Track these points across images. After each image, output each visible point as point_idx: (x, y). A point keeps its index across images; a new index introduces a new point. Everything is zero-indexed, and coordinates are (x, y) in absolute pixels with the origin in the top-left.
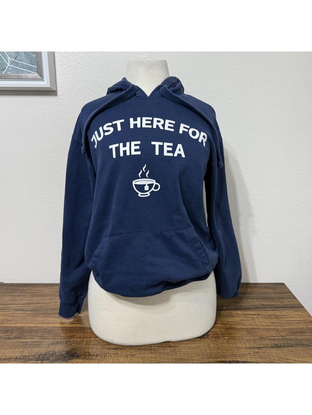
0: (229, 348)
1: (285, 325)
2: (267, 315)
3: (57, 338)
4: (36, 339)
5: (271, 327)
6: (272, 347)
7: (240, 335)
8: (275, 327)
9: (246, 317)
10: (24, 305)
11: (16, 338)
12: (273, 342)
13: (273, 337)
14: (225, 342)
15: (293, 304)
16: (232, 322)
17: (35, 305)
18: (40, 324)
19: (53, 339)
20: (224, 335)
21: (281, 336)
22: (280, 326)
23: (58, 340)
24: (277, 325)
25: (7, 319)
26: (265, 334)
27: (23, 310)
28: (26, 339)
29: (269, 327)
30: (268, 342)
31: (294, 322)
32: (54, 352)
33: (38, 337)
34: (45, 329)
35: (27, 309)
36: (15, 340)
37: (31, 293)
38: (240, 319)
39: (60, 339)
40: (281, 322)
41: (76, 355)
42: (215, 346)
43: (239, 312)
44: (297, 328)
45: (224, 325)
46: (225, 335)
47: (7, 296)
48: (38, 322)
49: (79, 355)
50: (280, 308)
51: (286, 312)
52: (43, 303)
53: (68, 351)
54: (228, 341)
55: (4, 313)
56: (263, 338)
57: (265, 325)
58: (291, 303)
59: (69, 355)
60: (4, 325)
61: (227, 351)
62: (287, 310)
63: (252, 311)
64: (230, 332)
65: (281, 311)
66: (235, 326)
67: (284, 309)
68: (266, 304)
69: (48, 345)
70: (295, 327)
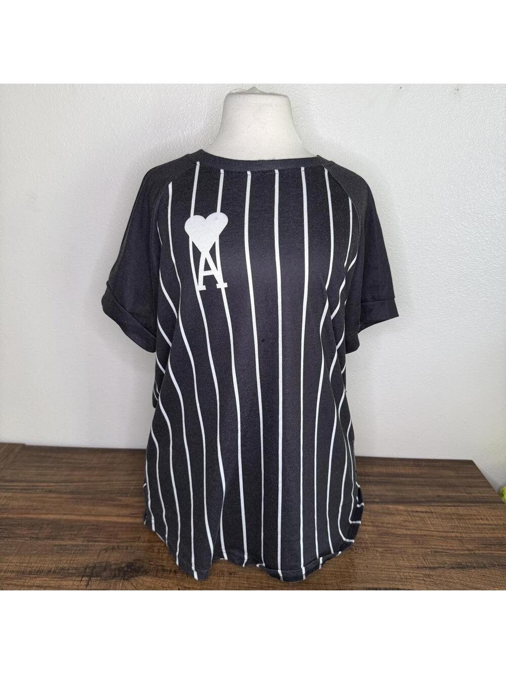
0: (383, 567)
1: (473, 531)
2: (445, 514)
3: (112, 540)
4: (79, 542)
5: (452, 534)
6: (453, 568)
7: (402, 546)
8: (457, 535)
9: (411, 516)
10: (60, 484)
11: (48, 538)
12: (454, 559)
13: (455, 550)
14: (377, 556)
15: (487, 496)
16: (389, 524)
17: (76, 484)
18: (83, 517)
19: (106, 542)
20: (376, 545)
21: (468, 550)
22: (467, 533)
23: (114, 544)
24: (461, 531)
25: (32, 506)
26: (441, 546)
27: (59, 492)
28: (63, 539)
29: (446, 533)
30: (446, 559)
31: (487, 526)
32: (109, 564)
33: (83, 537)
34: (93, 525)
35: (64, 491)
36: (46, 542)
37: (71, 463)
38: (402, 518)
39: (117, 542)
40: (468, 526)
41: (142, 569)
42: (362, 563)
43: (401, 507)
44: (492, 538)
45: (376, 528)
46: (378, 545)
47: (33, 468)
48: (82, 514)
49: (148, 570)
50: (467, 502)
51: (476, 510)
52: (89, 481)
53: (131, 563)
54: (382, 556)
55: (28, 495)
56: (439, 552)
57: (442, 530)
58: (483, 495)
59: (131, 568)
60: (28, 516)
61: (381, 571)
62: (476, 506)
63: (422, 506)
64: (386, 539)
65: (467, 508)
66: (393, 531)
67: (472, 504)
68: (444, 494)
69: (99, 551)
70: (490, 535)
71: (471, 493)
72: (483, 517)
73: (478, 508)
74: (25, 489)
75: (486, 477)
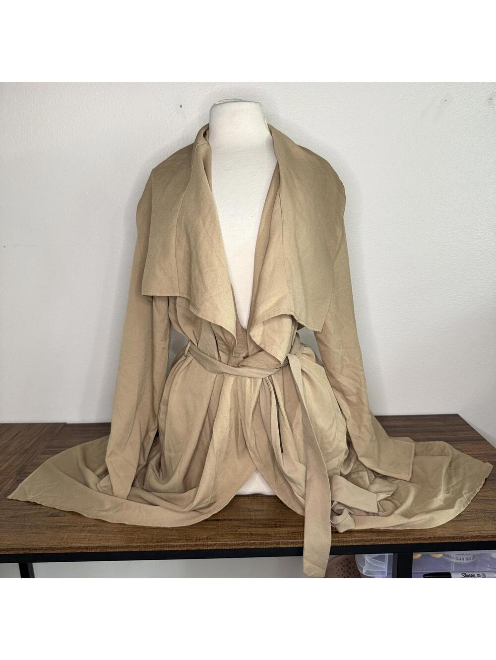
71: (456, 435)
72: (467, 450)
73: (463, 445)
75: (469, 423)
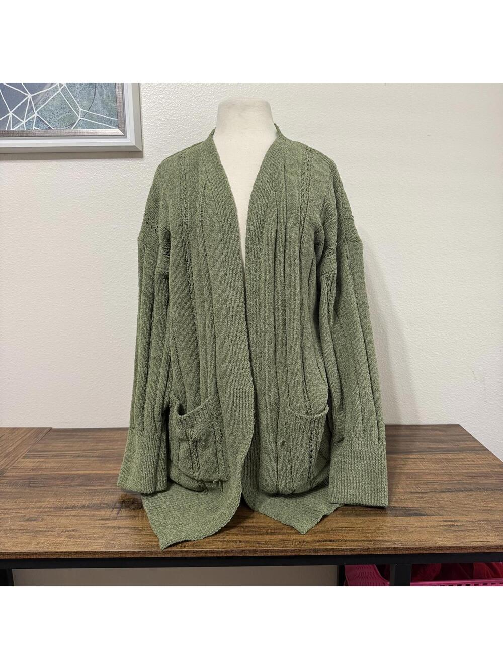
2: (436, 459)
4: (108, 487)
5: (442, 471)
6: (444, 492)
8: (446, 471)
9: (404, 461)
10: (87, 452)
11: (79, 486)
12: (443, 487)
13: (445, 481)
15: (473, 448)
17: (101, 451)
21: (456, 481)
22: (454, 470)
24: (450, 469)
25: (64, 466)
26: (432, 479)
27: (86, 457)
28: (94, 486)
29: (437, 471)
30: (437, 487)
31: (473, 465)
33: (111, 484)
35: (91, 456)
37: (95, 438)
40: (456, 466)
44: (478, 472)
47: (61, 442)
48: (109, 469)
50: (454, 451)
51: (463, 456)
52: (113, 449)
55: (59, 460)
56: (430, 483)
57: (433, 469)
58: (470, 446)
60: (60, 473)
62: (463, 453)
63: (414, 454)
65: (455, 454)
67: (459, 452)
68: (434, 446)
70: (476, 470)
71: (458, 445)
72: (469, 460)
74: (55, 456)
